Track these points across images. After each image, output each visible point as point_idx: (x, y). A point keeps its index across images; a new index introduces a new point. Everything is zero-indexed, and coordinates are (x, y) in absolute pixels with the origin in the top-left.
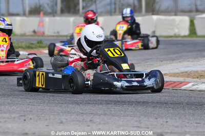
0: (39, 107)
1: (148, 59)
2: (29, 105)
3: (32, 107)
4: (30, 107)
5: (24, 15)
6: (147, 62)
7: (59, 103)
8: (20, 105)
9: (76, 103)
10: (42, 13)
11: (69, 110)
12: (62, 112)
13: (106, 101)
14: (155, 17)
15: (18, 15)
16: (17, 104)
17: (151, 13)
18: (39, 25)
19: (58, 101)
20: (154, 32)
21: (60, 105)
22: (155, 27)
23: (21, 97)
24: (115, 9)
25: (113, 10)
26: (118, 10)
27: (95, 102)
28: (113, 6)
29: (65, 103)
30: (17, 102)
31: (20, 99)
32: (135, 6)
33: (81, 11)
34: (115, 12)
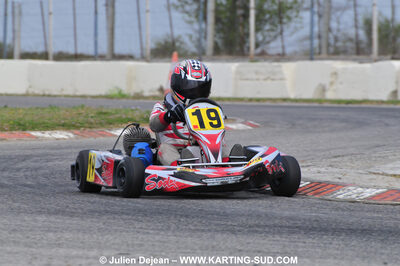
0: (157, 238)
1: (378, 147)
2: (138, 232)
3: (144, 236)
4: (140, 236)
5: (143, 58)
6: (375, 152)
7: (198, 230)
10: (175, 54)
11: (214, 243)
12: (201, 248)
13: (289, 227)
14: (398, 64)
16: (116, 231)
17: (389, 56)
19: (195, 225)
20: (395, 93)
22: (397, 83)
23: (125, 217)
24: (320, 47)
25: (317, 51)
26: (324, 50)
27: (267, 229)
28: (316, 42)
29: (209, 231)
30: (115, 228)
31: (122, 222)
32: (358, 43)
33: (253, 50)
34: (320, 53)
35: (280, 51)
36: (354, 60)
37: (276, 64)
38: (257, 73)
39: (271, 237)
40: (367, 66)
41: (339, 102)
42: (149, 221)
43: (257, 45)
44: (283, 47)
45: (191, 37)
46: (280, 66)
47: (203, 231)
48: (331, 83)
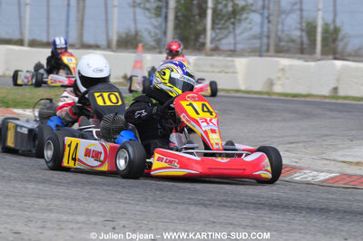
0: (138, 208)
1: (327, 135)
2: (119, 202)
3: (126, 206)
4: (123, 206)
5: (109, 47)
6: (325, 141)
7: (173, 202)
8: (105, 201)
10: (140, 45)
11: (190, 215)
12: (178, 218)
13: (254, 203)
14: (339, 63)
15: (97, 47)
16: (99, 200)
17: (331, 57)
18: (135, 67)
19: (170, 199)
20: (335, 89)
22: (338, 80)
23: (106, 188)
24: (268, 45)
25: (264, 48)
26: (272, 48)
27: (235, 204)
28: (265, 41)
29: (184, 203)
30: (99, 197)
31: (104, 193)
32: (302, 43)
33: (209, 45)
34: (268, 50)
35: (232, 47)
36: (299, 59)
37: (229, 59)
38: (212, 66)
39: (239, 211)
40: (312, 64)
41: (287, 95)
42: (128, 193)
43: (212, 41)
44: (235, 44)
45: (150, 33)
46: (233, 61)
47: (177, 203)
48: (279, 78)
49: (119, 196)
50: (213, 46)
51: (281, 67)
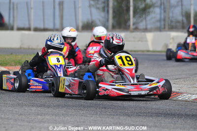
0: (92, 118)
2: (82, 116)
3: (85, 118)
4: (83, 118)
5: (78, 30)
6: (196, 77)
8: (74, 115)
9: (127, 115)
11: (120, 121)
12: (113, 123)
13: (156, 113)
16: (71, 115)
19: (110, 113)
21: (112, 116)
23: (74, 108)
24: (164, 25)
25: (163, 27)
26: (167, 27)
27: (145, 114)
28: (163, 23)
29: (117, 115)
31: (73, 111)
32: (183, 23)
33: (132, 27)
34: (164, 28)
35: (144, 27)
36: (182, 32)
37: (143, 34)
38: (134, 38)
39: (147, 118)
42: (87, 110)
43: (134, 24)
44: (146, 25)
45: (100, 21)
46: (145, 35)
47: (114, 115)
48: (171, 43)
49: (82, 112)
50: (134, 27)
51: (171, 37)
